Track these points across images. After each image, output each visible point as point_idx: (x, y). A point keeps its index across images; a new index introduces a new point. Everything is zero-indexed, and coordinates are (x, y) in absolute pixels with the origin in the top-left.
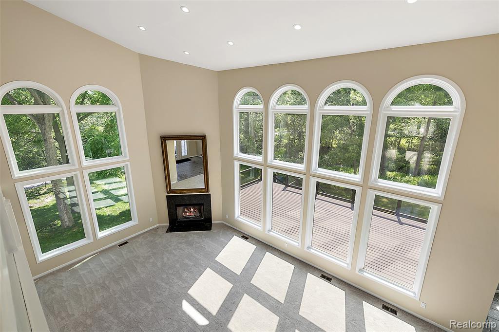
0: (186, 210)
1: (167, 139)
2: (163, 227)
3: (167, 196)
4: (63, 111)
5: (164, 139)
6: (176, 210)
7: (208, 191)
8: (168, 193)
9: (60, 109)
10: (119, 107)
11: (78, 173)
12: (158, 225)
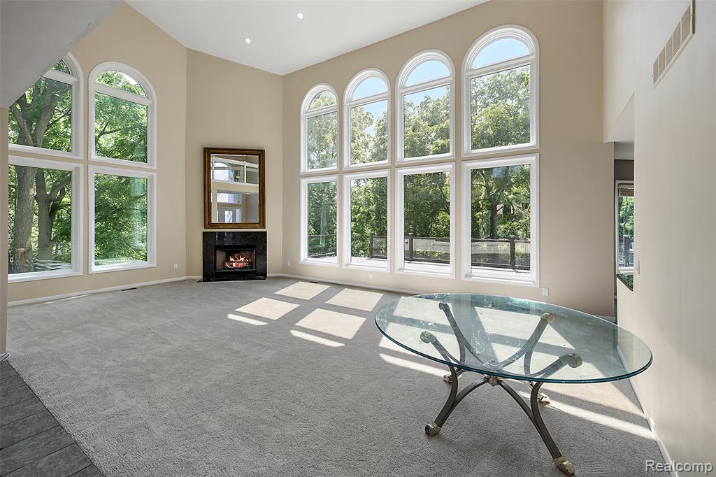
0: (232, 259)
1: (212, 151)
3: (204, 233)
4: (78, 83)
5: (208, 152)
6: (215, 256)
7: (263, 226)
8: (206, 228)
9: (75, 79)
10: (153, 100)
11: (81, 166)
12: (185, 278)
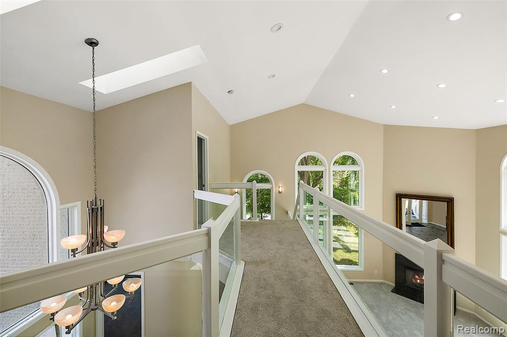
0: (417, 277)
1: (403, 197)
2: (388, 285)
3: (396, 254)
4: (326, 169)
5: (399, 197)
6: (405, 272)
10: (362, 167)
11: (327, 213)
12: (382, 281)
